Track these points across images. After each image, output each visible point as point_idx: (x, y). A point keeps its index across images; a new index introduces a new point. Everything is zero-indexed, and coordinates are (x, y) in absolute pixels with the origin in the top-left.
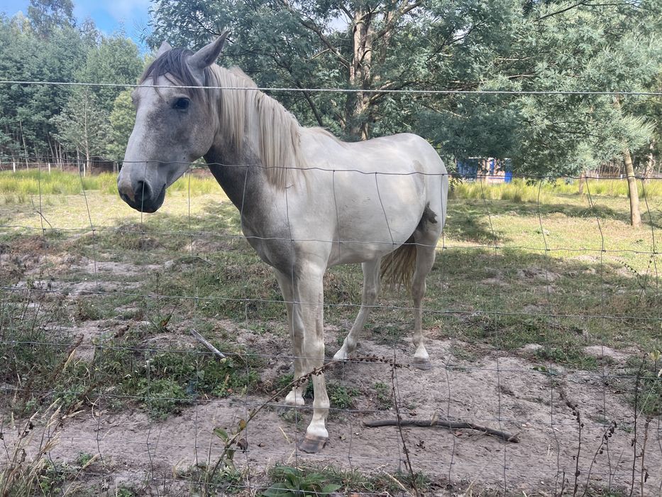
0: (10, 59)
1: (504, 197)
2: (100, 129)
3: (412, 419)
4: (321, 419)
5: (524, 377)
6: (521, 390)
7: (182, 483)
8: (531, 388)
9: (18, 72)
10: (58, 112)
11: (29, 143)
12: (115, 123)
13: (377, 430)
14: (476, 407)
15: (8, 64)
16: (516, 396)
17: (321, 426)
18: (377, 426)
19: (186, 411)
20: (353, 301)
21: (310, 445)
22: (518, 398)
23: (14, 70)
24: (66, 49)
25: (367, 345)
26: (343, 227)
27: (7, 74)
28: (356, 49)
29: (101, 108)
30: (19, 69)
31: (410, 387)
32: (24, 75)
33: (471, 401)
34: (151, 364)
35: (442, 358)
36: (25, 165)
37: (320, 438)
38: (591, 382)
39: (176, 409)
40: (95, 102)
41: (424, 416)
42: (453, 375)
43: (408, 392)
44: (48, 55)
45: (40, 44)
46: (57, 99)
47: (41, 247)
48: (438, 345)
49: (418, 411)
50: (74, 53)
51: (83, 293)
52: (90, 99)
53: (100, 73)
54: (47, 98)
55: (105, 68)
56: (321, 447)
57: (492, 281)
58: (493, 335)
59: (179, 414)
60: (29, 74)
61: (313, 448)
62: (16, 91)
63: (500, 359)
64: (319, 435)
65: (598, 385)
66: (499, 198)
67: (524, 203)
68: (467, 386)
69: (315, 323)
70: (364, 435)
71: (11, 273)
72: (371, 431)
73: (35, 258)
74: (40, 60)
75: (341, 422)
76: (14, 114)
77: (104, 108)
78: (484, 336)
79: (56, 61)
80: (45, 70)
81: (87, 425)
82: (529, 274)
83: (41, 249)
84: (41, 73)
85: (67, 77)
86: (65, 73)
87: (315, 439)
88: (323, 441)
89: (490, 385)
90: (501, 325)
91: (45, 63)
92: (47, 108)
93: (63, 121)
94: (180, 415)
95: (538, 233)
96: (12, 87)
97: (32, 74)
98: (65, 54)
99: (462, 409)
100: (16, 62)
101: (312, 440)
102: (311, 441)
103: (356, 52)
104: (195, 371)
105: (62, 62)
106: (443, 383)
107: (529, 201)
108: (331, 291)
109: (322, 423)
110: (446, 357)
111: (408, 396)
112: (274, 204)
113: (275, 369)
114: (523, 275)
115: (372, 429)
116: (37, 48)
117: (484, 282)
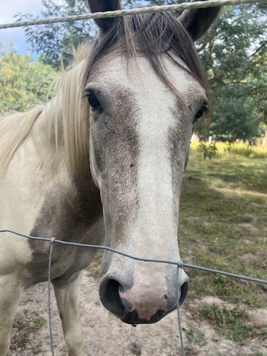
117: (240, 225)
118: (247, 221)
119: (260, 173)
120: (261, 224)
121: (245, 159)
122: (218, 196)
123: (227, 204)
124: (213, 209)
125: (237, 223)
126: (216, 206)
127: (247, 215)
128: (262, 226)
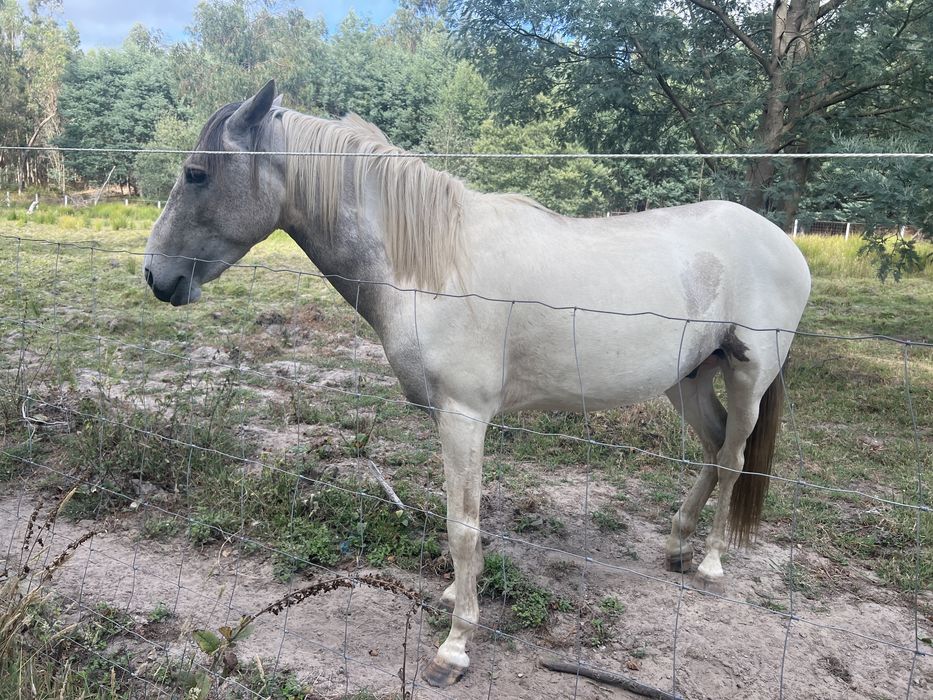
0: (371, 77)
2: (463, 163)
3: (626, 676)
4: (459, 638)
5: (893, 651)
6: (872, 676)
8: (893, 676)
9: (379, 92)
10: (418, 142)
13: (556, 676)
14: (755, 686)
15: (368, 83)
16: (854, 685)
17: (458, 649)
18: (559, 671)
19: (321, 575)
20: (666, 451)
21: (436, 674)
22: (854, 689)
23: (375, 90)
24: (435, 60)
25: (640, 528)
26: (525, 355)
27: (366, 96)
28: (777, 36)
29: (467, 135)
30: (380, 89)
31: (660, 619)
32: (385, 97)
33: (754, 671)
34: (315, 499)
35: (757, 580)
37: (453, 666)
39: (311, 569)
40: (460, 128)
41: (652, 676)
42: (751, 616)
43: (652, 626)
44: (414, 68)
45: (406, 56)
46: (419, 125)
47: (315, 319)
48: (767, 553)
49: (647, 663)
50: (443, 64)
51: (328, 385)
52: (455, 123)
53: (471, 88)
54: (409, 125)
55: (477, 81)
56: (451, 680)
58: (888, 557)
59: (310, 577)
60: (390, 95)
61: (440, 680)
63: (866, 606)
64: (452, 661)
68: (763, 643)
69: (462, 493)
70: (531, 681)
71: (269, 349)
72: (546, 676)
73: (306, 332)
74: (402, 77)
75: (511, 649)
77: (471, 134)
78: (873, 555)
79: (422, 75)
80: (408, 88)
81: (206, 565)
83: (314, 322)
84: (404, 92)
85: (433, 96)
86: (431, 91)
87: (444, 666)
88: (458, 672)
89: (812, 651)
90: (911, 540)
91: (409, 79)
92: (408, 137)
96: (371, 113)
97: (394, 95)
98: (433, 66)
99: (728, 681)
100: (378, 80)
101: (440, 668)
102: (438, 669)
104: (358, 520)
105: (428, 78)
106: (724, 625)
108: (633, 430)
109: (461, 645)
110: (764, 580)
111: (646, 634)
112: (398, 309)
115: (549, 673)
116: (402, 61)
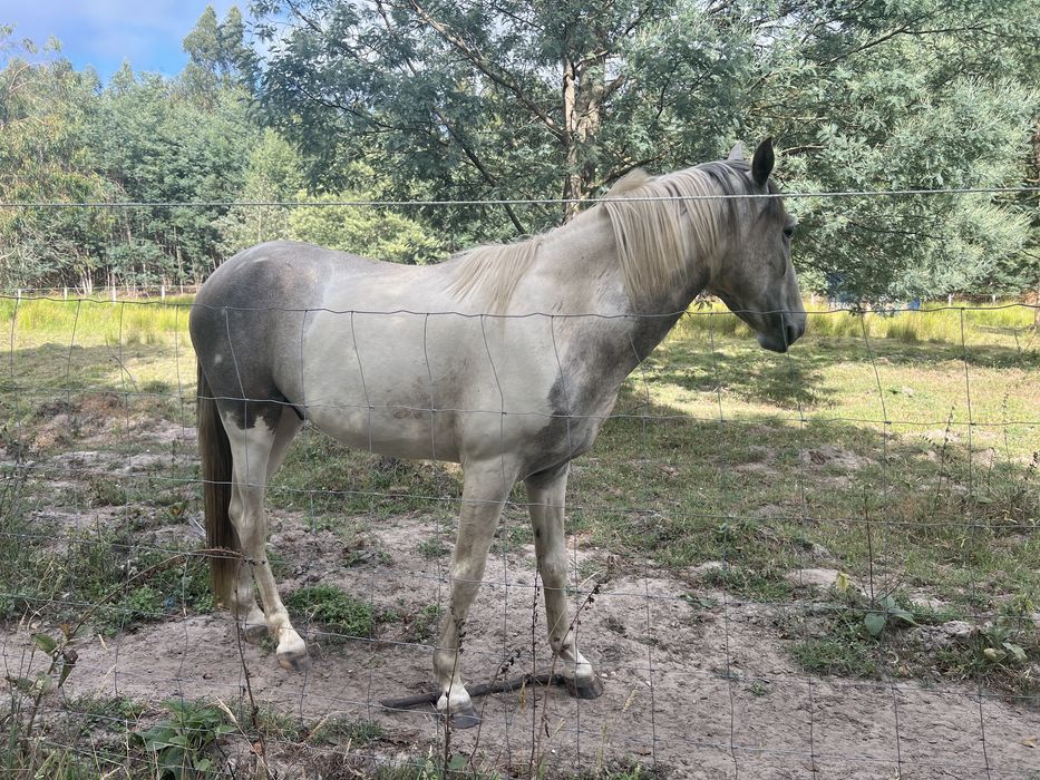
0: (163, 140)
1: (891, 334)
5: (658, 608)
6: (641, 626)
7: (63, 714)
8: (656, 624)
9: (173, 157)
10: (223, 212)
11: (186, 257)
12: (296, 226)
15: (160, 147)
16: (625, 634)
19: (146, 628)
22: (625, 637)
23: (169, 155)
24: (237, 123)
27: (158, 162)
28: (568, 113)
30: (175, 153)
32: (181, 162)
34: (131, 566)
36: (179, 289)
38: (754, 620)
39: (133, 624)
44: (212, 131)
45: (202, 117)
47: (112, 405)
51: (134, 470)
52: (267, 192)
57: (753, 467)
58: (664, 547)
59: (134, 631)
60: (187, 160)
62: (170, 185)
63: (642, 581)
65: (763, 626)
66: (884, 335)
67: (921, 343)
70: (360, 674)
73: (100, 420)
74: (199, 141)
76: (167, 216)
78: (654, 547)
79: (222, 139)
80: (207, 153)
81: (14, 639)
82: (818, 458)
84: (202, 158)
85: (238, 161)
86: (235, 156)
89: (596, 616)
90: (682, 532)
91: (208, 143)
92: (213, 206)
93: (229, 225)
94: (134, 634)
95: (895, 393)
97: (190, 160)
98: (235, 129)
100: (171, 143)
103: (568, 118)
104: (183, 575)
105: (230, 142)
107: (933, 341)
113: (299, 580)
114: (807, 459)
116: (198, 123)
117: (740, 467)
118: (755, 458)
119: (766, 369)
120: (785, 463)
121: (725, 340)
122: (680, 419)
123: (707, 431)
124: (679, 443)
125: (734, 465)
126: (682, 436)
127: (753, 448)
128: (786, 466)
